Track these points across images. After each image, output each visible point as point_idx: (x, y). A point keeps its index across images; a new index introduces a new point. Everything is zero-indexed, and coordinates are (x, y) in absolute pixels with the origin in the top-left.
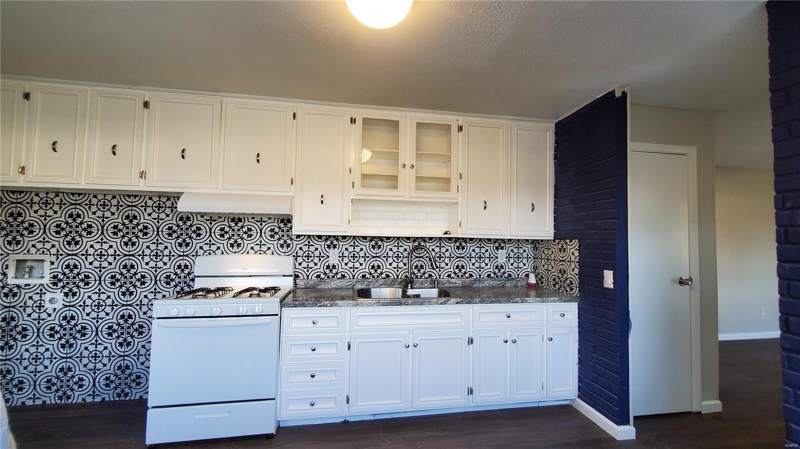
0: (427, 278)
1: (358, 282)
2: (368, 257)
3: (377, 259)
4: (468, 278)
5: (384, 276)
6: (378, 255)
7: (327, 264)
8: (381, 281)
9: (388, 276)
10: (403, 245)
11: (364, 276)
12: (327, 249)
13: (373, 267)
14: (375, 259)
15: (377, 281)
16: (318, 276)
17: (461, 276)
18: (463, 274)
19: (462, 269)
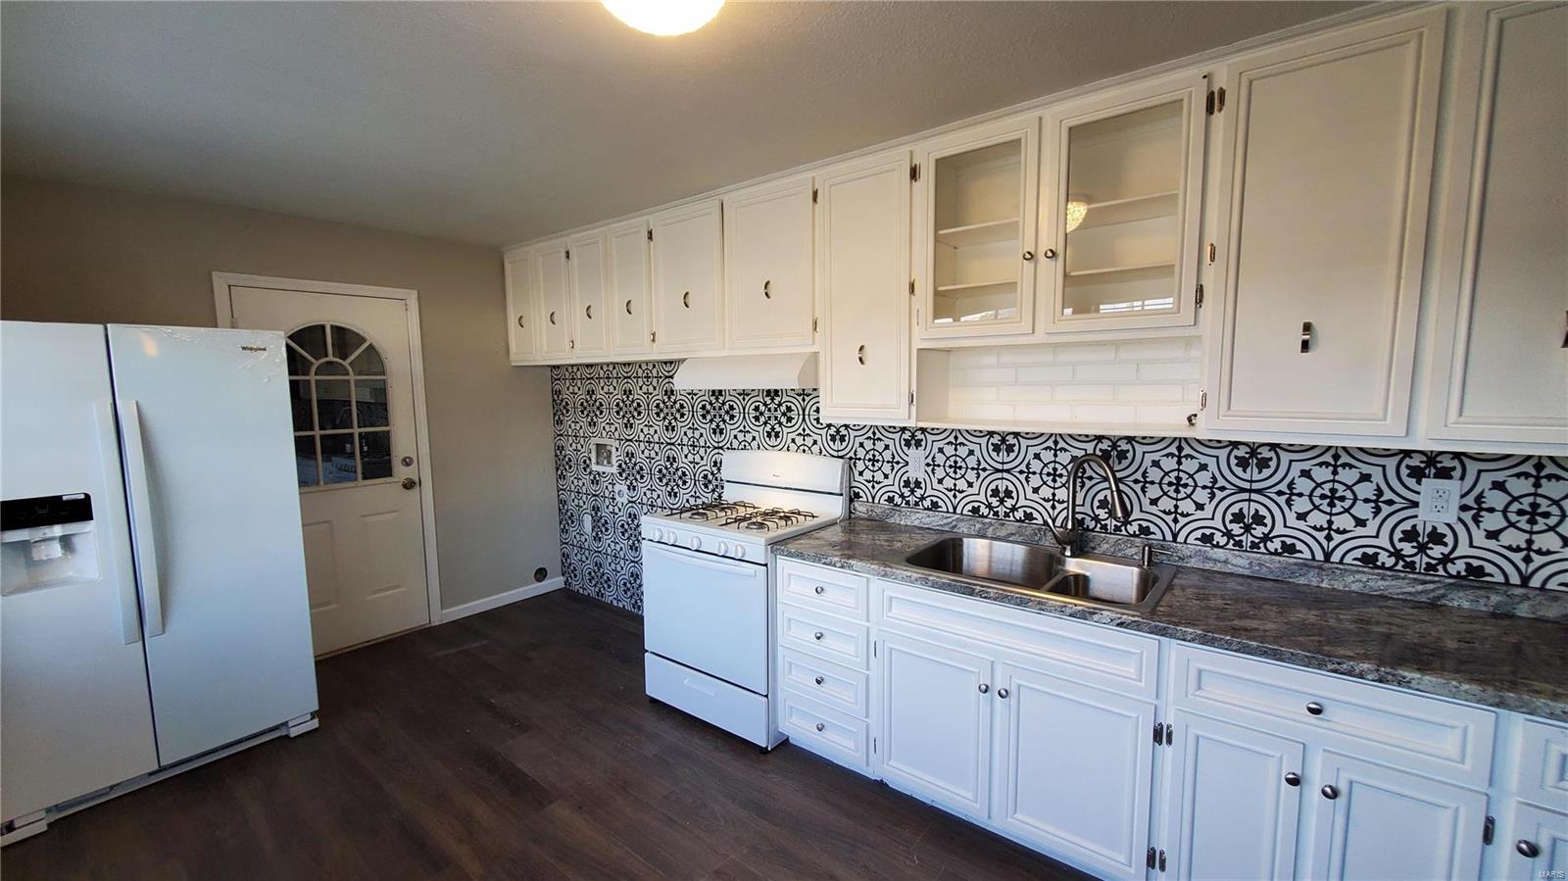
0: (1134, 535)
1: (962, 520)
2: (984, 470)
3: (1005, 475)
4: (1276, 553)
5: (1019, 514)
6: (1006, 467)
7: (905, 478)
8: (1012, 527)
9: (1029, 517)
10: (1067, 447)
11: (975, 510)
12: (905, 449)
13: (995, 493)
14: (999, 475)
15: (1003, 524)
16: (890, 500)
17: (1249, 544)
18: (1257, 541)
19: (1254, 526)
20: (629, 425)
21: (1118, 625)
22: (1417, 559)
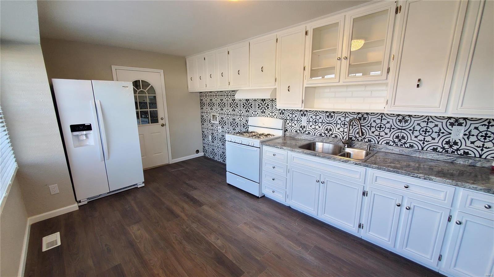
0: (366, 142)
1: (317, 137)
2: (324, 123)
3: (330, 124)
4: (407, 148)
5: (333, 136)
6: (330, 122)
7: (301, 125)
8: (331, 139)
9: (336, 137)
10: (348, 116)
11: (321, 135)
12: (301, 117)
13: (327, 130)
14: (328, 124)
15: (328, 139)
16: (296, 131)
17: (400, 145)
18: (402, 144)
19: (402, 140)
20: (222, 110)
21: (355, 164)
22: (449, 150)
